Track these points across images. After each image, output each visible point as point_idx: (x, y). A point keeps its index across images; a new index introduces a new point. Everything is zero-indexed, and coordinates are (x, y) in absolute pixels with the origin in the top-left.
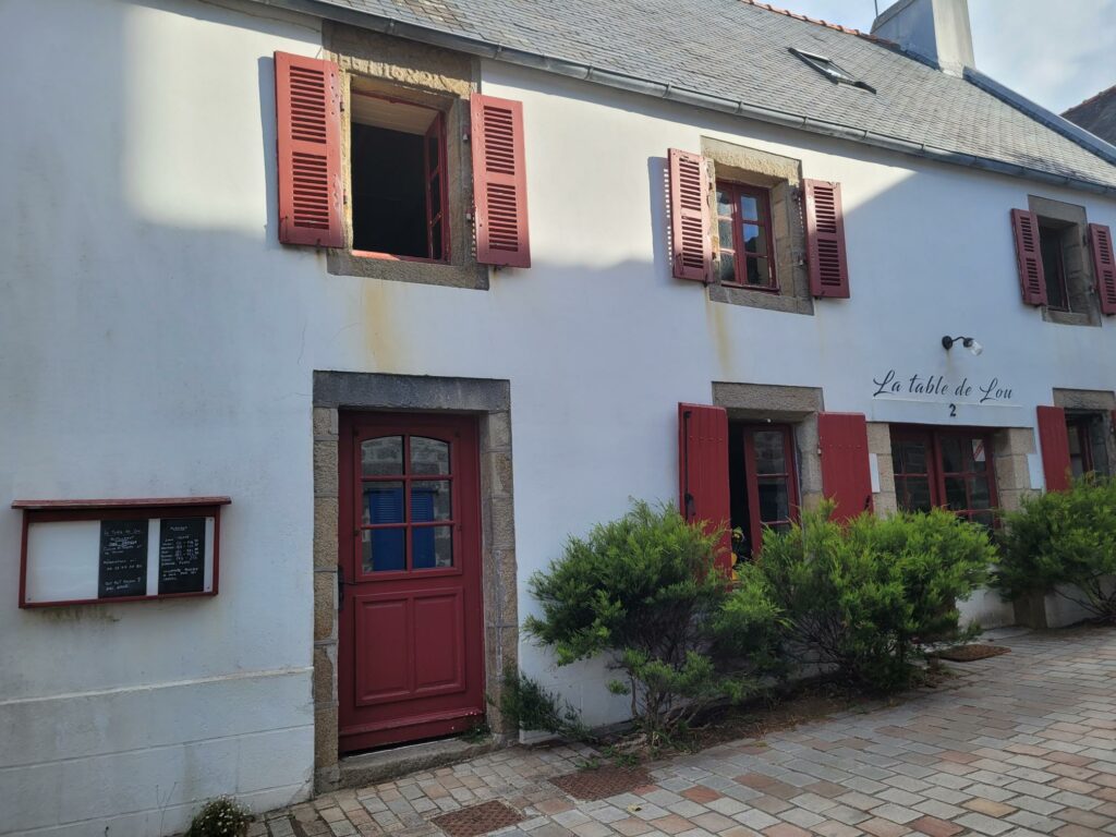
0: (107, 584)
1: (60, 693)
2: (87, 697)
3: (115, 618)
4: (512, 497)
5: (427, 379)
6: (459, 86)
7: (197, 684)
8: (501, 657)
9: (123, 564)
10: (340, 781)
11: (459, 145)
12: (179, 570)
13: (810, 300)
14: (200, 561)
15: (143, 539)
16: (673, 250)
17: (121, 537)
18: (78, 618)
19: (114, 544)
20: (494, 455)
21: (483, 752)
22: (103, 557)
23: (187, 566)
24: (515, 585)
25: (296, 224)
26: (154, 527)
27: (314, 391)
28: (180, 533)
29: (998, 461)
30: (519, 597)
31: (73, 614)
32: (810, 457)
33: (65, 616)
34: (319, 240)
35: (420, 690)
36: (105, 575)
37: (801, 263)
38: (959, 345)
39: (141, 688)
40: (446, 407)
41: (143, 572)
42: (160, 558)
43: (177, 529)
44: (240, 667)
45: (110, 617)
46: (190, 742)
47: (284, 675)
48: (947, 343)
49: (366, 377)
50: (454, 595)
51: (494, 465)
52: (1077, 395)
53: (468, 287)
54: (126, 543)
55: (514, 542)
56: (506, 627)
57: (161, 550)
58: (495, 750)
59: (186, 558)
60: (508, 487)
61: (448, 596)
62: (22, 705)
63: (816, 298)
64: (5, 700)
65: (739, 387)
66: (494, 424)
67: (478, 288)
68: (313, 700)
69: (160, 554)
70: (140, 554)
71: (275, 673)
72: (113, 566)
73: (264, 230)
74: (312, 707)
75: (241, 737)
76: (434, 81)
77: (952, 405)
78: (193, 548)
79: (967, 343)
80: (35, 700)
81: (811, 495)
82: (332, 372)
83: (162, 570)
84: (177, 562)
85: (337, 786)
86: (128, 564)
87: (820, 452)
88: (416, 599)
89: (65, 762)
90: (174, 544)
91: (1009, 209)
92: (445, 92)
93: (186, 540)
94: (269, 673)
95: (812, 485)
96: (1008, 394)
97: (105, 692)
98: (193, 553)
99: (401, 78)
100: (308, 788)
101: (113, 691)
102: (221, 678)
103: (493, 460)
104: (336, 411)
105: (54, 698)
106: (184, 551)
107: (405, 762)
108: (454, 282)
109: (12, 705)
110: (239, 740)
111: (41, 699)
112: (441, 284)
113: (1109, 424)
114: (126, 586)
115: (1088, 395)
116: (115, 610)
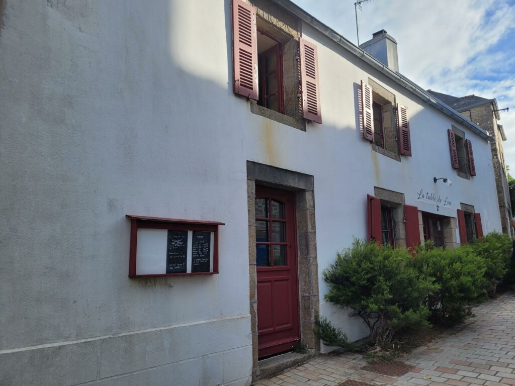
0: (170, 265)
1: (147, 329)
2: (161, 331)
3: (171, 285)
4: (315, 232)
5: (286, 171)
6: (294, 33)
7: (207, 323)
8: (313, 310)
9: (177, 255)
10: (260, 375)
11: (294, 60)
12: (200, 260)
13: (399, 156)
14: (208, 256)
15: (185, 241)
16: (363, 126)
17: (177, 239)
18: (155, 285)
19: (173, 243)
20: (308, 211)
21: (310, 357)
22: (169, 250)
23: (203, 257)
24: (317, 275)
25: (241, 85)
26: (190, 235)
27: (247, 170)
28: (201, 239)
29: (445, 231)
30: (319, 281)
31: (153, 282)
32: (400, 223)
33: (149, 284)
34: (249, 95)
35: (277, 328)
36: (170, 261)
37: (397, 139)
38: (439, 182)
39: (184, 325)
40: (292, 186)
41: (185, 260)
42: (192, 253)
43: (199, 237)
44: (222, 314)
45: (169, 285)
46: (205, 355)
47: (240, 318)
48: (435, 180)
49: (264, 167)
50: (288, 280)
51: (308, 216)
52: (465, 206)
53: (298, 128)
54: (179, 243)
55: (316, 255)
56: (315, 296)
57: (193, 248)
58: (313, 357)
59: (203, 253)
60: (314, 227)
61: (285, 280)
62: (130, 336)
63: (402, 155)
64: (121, 333)
65: (381, 190)
66: (308, 196)
67: (302, 130)
68: (251, 332)
69: (193, 250)
70: (184, 250)
71: (237, 317)
72: (173, 255)
73: (227, 85)
74: (251, 335)
75: (225, 352)
76: (286, 28)
77: (438, 206)
78: (206, 248)
79: (445, 180)
80: (135, 333)
81: (401, 240)
82: (253, 162)
83: (193, 259)
84: (199, 255)
85: (259, 377)
86: (179, 255)
87: (405, 221)
88: (275, 281)
89: (150, 370)
90: (198, 246)
91: (447, 129)
92: (289, 34)
93: (203, 243)
94: (234, 317)
95: (401, 236)
96: (450, 203)
97: (168, 328)
98: (206, 252)
99: (274, 23)
100: (251, 379)
101: (172, 327)
102: (215, 320)
103: (308, 214)
104: (254, 182)
105: (145, 331)
106: (202, 248)
107: (283, 364)
108: (294, 126)
109: (126, 336)
110: (224, 354)
111: (139, 332)
112: (289, 125)
113: (473, 219)
114: (178, 267)
115: (468, 206)
116: (172, 281)
